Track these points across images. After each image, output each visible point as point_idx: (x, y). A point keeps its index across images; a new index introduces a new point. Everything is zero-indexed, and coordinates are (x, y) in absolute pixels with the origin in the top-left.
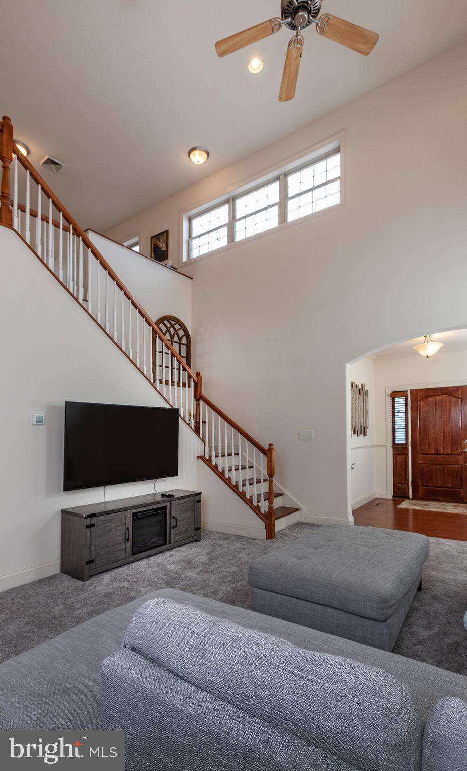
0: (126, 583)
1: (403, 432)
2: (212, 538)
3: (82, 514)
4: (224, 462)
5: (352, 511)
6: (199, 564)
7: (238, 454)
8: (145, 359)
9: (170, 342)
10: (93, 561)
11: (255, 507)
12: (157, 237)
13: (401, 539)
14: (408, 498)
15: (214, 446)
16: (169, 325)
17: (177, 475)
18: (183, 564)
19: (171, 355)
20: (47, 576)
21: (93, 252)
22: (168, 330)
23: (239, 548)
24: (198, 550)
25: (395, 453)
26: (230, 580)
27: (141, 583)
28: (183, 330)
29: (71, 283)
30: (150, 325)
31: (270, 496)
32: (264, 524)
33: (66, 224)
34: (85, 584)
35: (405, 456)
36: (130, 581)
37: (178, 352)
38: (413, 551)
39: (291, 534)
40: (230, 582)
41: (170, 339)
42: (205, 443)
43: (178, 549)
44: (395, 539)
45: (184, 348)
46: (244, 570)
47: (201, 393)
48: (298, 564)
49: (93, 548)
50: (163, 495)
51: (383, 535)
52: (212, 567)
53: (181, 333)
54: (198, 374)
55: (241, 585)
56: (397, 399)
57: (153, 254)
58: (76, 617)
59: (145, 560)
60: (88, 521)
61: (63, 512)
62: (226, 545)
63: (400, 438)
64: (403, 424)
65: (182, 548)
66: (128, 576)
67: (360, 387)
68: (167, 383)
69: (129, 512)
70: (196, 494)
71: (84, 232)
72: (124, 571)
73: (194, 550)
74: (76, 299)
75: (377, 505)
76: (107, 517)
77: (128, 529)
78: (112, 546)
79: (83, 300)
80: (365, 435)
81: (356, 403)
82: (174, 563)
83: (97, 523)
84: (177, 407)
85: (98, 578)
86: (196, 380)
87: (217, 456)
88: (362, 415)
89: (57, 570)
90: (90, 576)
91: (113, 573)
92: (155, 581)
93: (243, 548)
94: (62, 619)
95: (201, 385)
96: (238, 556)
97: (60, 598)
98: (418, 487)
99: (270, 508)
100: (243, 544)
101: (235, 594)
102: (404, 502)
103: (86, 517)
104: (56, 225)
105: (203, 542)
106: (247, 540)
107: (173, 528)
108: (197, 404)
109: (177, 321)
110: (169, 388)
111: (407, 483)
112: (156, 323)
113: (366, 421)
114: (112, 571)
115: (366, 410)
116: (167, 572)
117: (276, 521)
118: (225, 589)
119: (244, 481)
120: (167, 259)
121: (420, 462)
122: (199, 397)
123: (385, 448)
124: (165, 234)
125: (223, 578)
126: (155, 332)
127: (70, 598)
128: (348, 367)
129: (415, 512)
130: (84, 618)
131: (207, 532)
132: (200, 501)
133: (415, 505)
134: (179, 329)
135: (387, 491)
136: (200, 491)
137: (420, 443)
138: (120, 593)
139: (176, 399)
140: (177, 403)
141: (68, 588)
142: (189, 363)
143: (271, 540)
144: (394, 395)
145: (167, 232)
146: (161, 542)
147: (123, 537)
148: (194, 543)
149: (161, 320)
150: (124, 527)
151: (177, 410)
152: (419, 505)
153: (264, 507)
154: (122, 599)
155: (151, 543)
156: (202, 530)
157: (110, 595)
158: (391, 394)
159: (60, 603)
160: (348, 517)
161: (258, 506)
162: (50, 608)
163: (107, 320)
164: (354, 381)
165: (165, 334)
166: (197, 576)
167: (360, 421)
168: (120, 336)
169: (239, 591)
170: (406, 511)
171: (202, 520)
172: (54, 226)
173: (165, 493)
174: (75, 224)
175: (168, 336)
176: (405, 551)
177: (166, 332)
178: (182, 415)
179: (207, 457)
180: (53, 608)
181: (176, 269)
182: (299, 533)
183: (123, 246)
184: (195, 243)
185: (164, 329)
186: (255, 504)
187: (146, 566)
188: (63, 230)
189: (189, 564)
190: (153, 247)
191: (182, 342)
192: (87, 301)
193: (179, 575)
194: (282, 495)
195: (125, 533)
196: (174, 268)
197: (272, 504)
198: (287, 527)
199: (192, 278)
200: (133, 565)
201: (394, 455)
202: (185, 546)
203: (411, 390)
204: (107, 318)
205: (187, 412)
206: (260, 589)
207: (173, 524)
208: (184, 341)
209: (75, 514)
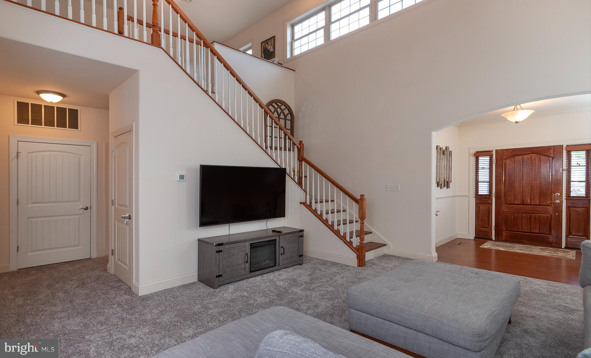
0: (246, 293)
1: (487, 185)
2: (312, 263)
3: (213, 243)
4: (322, 207)
5: (436, 248)
6: (302, 283)
7: (333, 201)
8: (259, 133)
9: (278, 119)
10: (221, 276)
11: (348, 242)
12: (266, 42)
13: (490, 279)
14: (491, 240)
15: (313, 195)
16: (276, 106)
17: (284, 216)
18: (289, 282)
19: (279, 128)
20: (189, 282)
21: (218, 58)
22: (276, 110)
23: (335, 273)
24: (301, 272)
25: (478, 202)
26: (328, 298)
27: (257, 294)
28: (288, 109)
29: (203, 81)
30: (262, 108)
31: (361, 233)
32: (356, 255)
33: (199, 40)
34: (216, 291)
35: (488, 205)
36: (248, 292)
37: (284, 126)
38: (504, 291)
39: (380, 264)
40: (329, 299)
41: (278, 117)
42: (306, 193)
43: (285, 270)
44: (484, 279)
45: (288, 123)
46: (340, 290)
47: (303, 156)
48: (392, 295)
49: (221, 267)
50: (274, 231)
51: (471, 275)
52: (313, 286)
53: (286, 112)
54: (301, 142)
55: (338, 302)
56: (481, 159)
57: (263, 54)
58: (210, 315)
59: (260, 276)
60: (218, 248)
61: (199, 240)
62: (324, 269)
63: (484, 190)
64: (487, 179)
65: (289, 270)
66: (247, 288)
67: (444, 149)
68: (276, 148)
69: (247, 243)
70: (300, 231)
71: (211, 43)
72: (244, 284)
73: (298, 271)
74: (206, 92)
75: (459, 244)
76: (232, 246)
77: (247, 255)
78: (235, 266)
79: (212, 92)
80: (447, 188)
81: (440, 162)
82: (282, 280)
83: (224, 250)
84: (284, 167)
85: (225, 287)
86: (299, 146)
87: (316, 202)
88: (445, 171)
89: (196, 279)
90: (219, 286)
91: (236, 285)
92: (268, 294)
93: (338, 273)
94: (200, 315)
95: (303, 150)
96: (335, 278)
97: (198, 300)
98: (502, 231)
99: (361, 243)
100: (338, 269)
101: (333, 309)
102: (486, 243)
103: (216, 246)
104: (191, 41)
105: (305, 266)
106: (341, 267)
107: (282, 255)
108: (300, 164)
109: (283, 103)
110: (277, 152)
111: (490, 227)
112: (266, 106)
113: (450, 176)
114: (235, 283)
115: (449, 167)
116: (277, 287)
117: (366, 253)
118: (324, 305)
119: (339, 221)
120: (274, 57)
121: (504, 211)
122: (301, 159)
123: (468, 198)
124: (272, 39)
125: (323, 295)
126: (266, 113)
127: (205, 300)
128: (434, 134)
129: (498, 252)
130: (216, 316)
131: (308, 258)
132: (302, 236)
133: (498, 246)
134: (285, 109)
135: (469, 233)
136: (302, 229)
137: (505, 195)
138: (241, 300)
139: (283, 161)
140: (284, 164)
141: (204, 293)
142: (292, 134)
143: (362, 267)
144: (478, 155)
145: (274, 37)
146: (272, 265)
147: (243, 260)
148: (298, 266)
149: (271, 103)
150: (244, 253)
151: (285, 170)
152: (503, 246)
153: (356, 242)
154: (243, 305)
155: (264, 265)
156: (304, 256)
157: (234, 301)
158: (475, 153)
159: (198, 303)
160: (432, 254)
161: (351, 241)
162: (192, 306)
163: (230, 106)
164: (438, 145)
165: (273, 113)
166: (301, 292)
167: (444, 176)
168: (239, 117)
169: (336, 306)
170: (489, 251)
171: (304, 249)
172: (189, 41)
173: (275, 230)
174: (205, 39)
175: (276, 115)
176: (496, 291)
177: (274, 112)
178: (288, 173)
179: (308, 203)
180: (194, 306)
181: (282, 64)
182: (387, 263)
183: (240, 51)
184: (297, 44)
185: (273, 110)
186: (348, 239)
187: (261, 281)
188: (196, 44)
189: (294, 282)
190: (263, 49)
191: (287, 118)
192: (215, 93)
193: (287, 290)
194: (371, 233)
195: (245, 257)
196: (280, 64)
197: (363, 240)
198: (376, 258)
199: (295, 71)
200: (251, 280)
201: (476, 204)
202: (290, 268)
203: (496, 150)
204: (230, 105)
205: (292, 170)
206: (356, 310)
207: (282, 251)
208: (289, 117)
209: (208, 243)
